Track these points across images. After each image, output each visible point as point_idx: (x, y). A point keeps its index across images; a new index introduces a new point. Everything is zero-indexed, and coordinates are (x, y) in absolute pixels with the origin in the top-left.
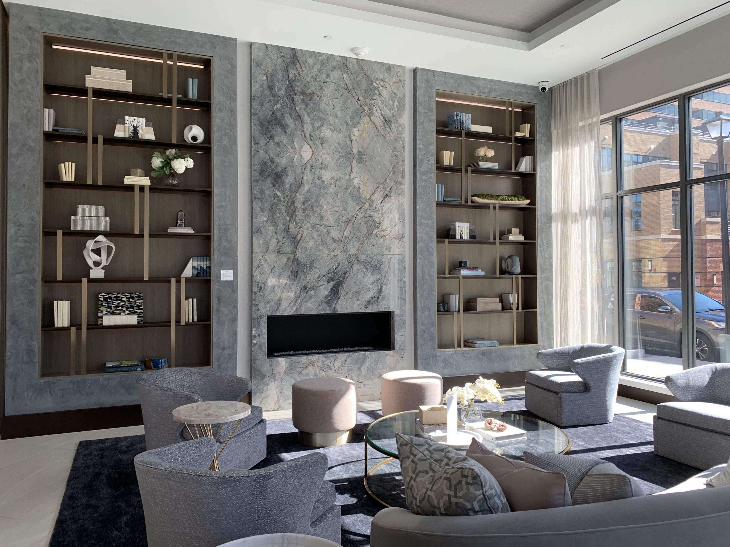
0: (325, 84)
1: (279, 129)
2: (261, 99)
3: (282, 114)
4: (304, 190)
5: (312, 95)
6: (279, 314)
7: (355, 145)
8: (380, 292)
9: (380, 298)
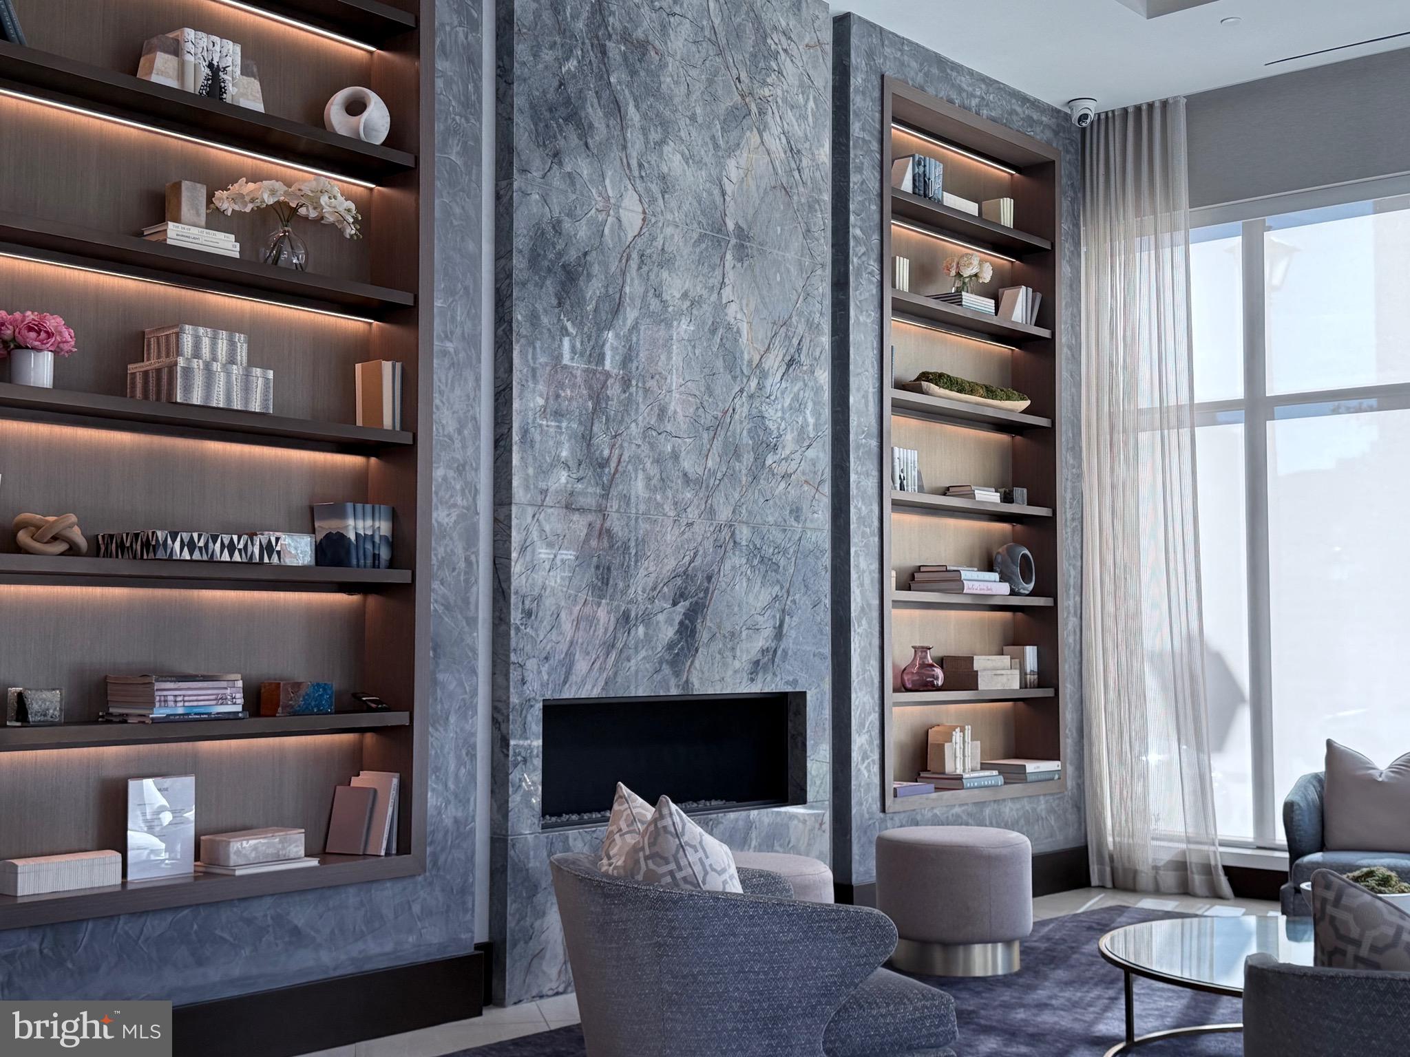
0: (672, 19)
2: (536, 36)
3: (581, 91)
4: (624, 322)
5: (642, 47)
6: (568, 693)
7: (731, 207)
8: (779, 634)
9: (779, 652)
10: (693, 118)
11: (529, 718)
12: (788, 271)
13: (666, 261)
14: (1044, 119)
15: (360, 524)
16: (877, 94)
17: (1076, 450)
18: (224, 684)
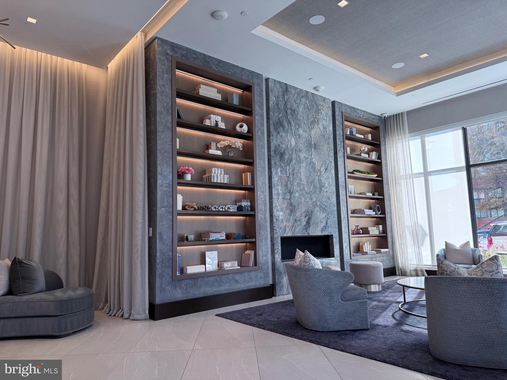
0: (300, 105)
1: (281, 128)
2: (274, 110)
3: (283, 120)
4: (293, 162)
5: (294, 111)
6: (285, 235)
7: (313, 140)
8: (327, 223)
9: (327, 227)
10: (304, 123)
11: (278, 240)
12: (325, 151)
13: (300, 151)
14: (376, 118)
15: (245, 203)
16: (341, 116)
17: (388, 184)
18: (222, 234)
